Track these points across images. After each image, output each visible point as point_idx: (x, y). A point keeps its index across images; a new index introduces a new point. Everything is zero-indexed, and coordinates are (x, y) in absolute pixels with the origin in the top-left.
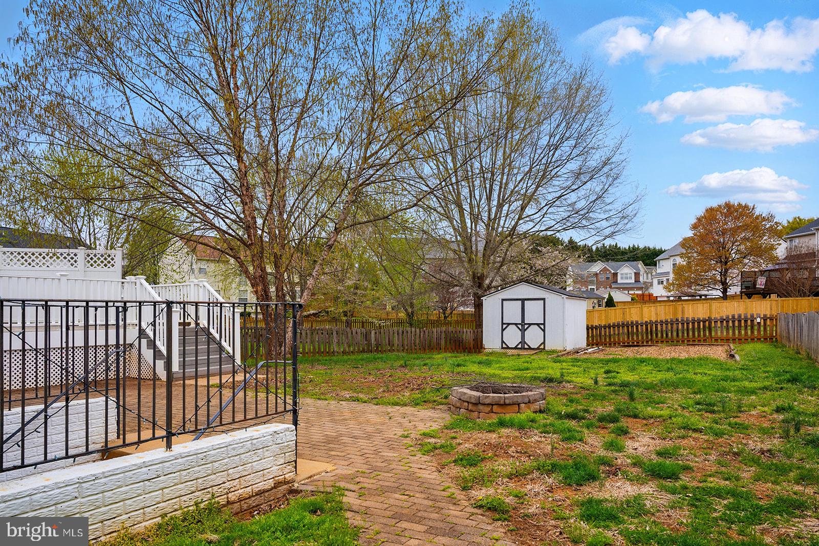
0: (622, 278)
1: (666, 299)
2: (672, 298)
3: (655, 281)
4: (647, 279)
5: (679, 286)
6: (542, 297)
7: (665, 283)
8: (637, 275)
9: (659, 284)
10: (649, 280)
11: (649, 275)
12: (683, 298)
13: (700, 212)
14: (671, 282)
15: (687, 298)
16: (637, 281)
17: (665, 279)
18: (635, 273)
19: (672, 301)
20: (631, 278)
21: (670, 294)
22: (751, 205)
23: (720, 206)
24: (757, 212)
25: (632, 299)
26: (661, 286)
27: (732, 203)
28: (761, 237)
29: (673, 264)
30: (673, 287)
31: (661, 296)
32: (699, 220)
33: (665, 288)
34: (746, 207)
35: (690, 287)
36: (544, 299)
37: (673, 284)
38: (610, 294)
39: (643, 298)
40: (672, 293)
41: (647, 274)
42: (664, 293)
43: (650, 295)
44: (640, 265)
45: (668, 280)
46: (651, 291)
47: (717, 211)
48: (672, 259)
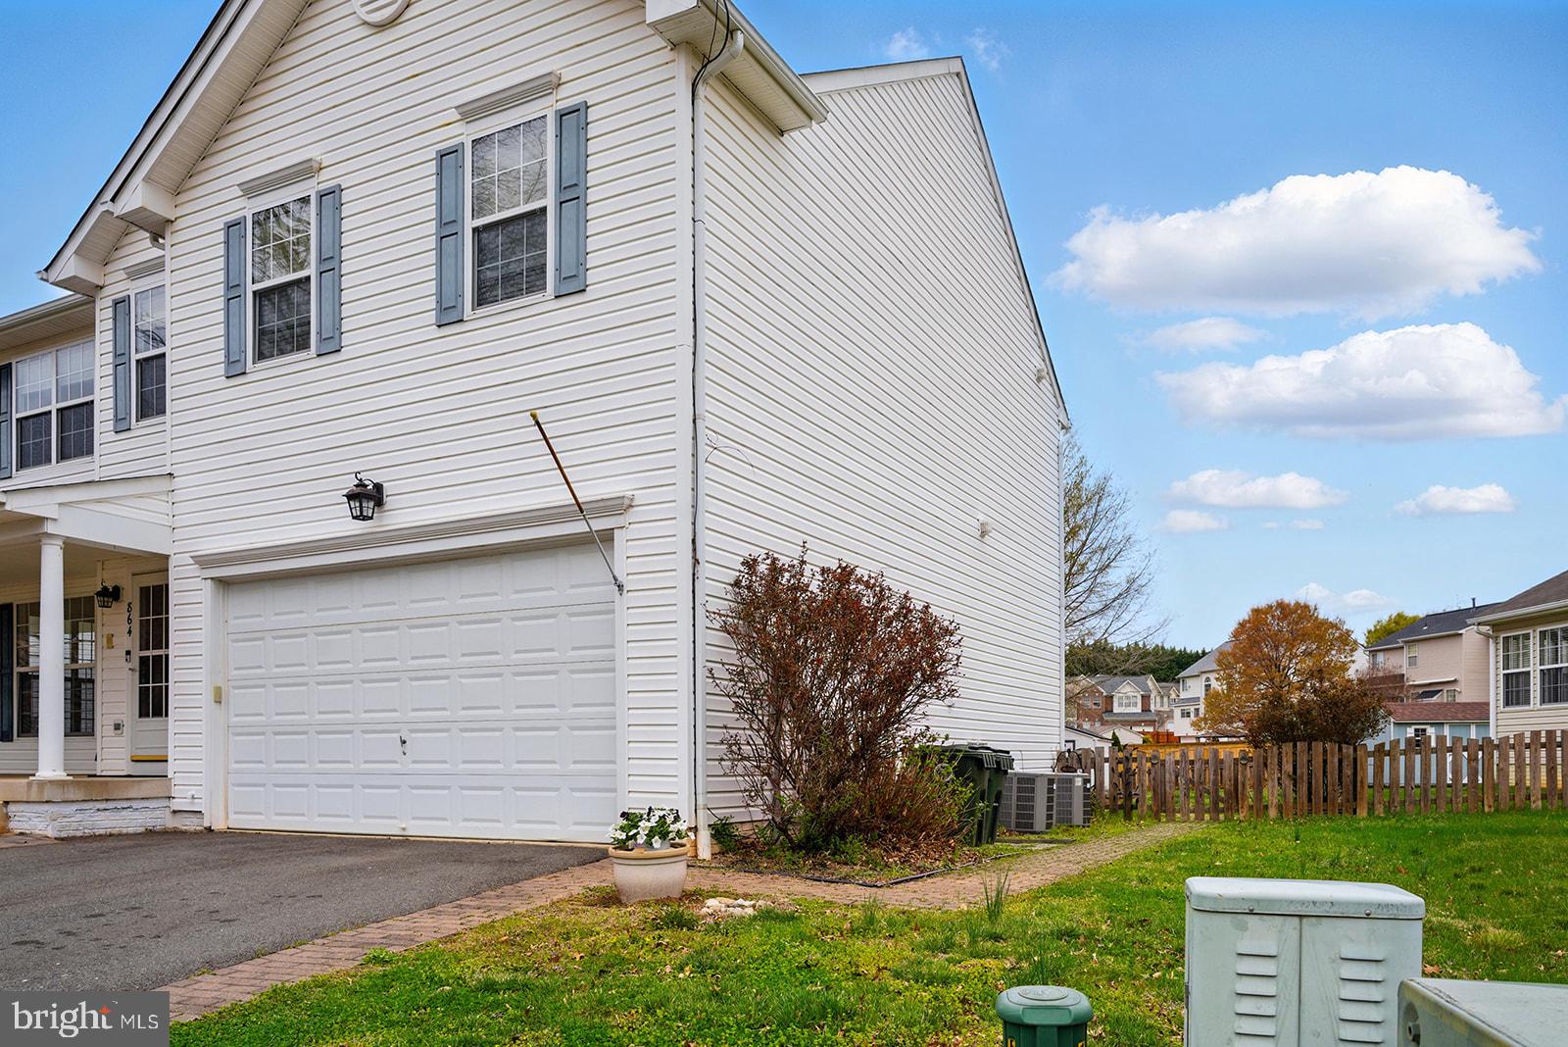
0: (1121, 705)
1: (1194, 741)
2: (1203, 740)
3: (1177, 712)
4: (1162, 706)
5: (1215, 721)
6: (1071, 739)
7: (1192, 715)
8: (1146, 699)
9: (1183, 716)
10: (1166, 708)
11: (1165, 699)
12: (1221, 740)
13: (1244, 614)
14: (1202, 716)
15: (1225, 740)
16: (1146, 709)
17: (1192, 709)
18: (1142, 696)
19: (1204, 744)
20: (1135, 704)
21: (1200, 734)
22: (1312, 604)
23: (1270, 607)
24: (1322, 615)
25: (1144, 742)
26: (1187, 720)
27: (1287, 601)
28: (1328, 652)
29: (1206, 686)
30: (1206, 724)
31: (1187, 737)
32: (1242, 625)
33: (1194, 724)
34: (1306, 607)
35: (1230, 723)
36: (1074, 742)
37: (1205, 719)
38: (1114, 733)
39: (1158, 739)
40: (1203, 732)
41: (1162, 697)
42: (1192, 732)
43: (1169, 735)
44: (1150, 682)
45: (1197, 710)
46: (1170, 727)
47: (1266, 613)
48: (1204, 677)
